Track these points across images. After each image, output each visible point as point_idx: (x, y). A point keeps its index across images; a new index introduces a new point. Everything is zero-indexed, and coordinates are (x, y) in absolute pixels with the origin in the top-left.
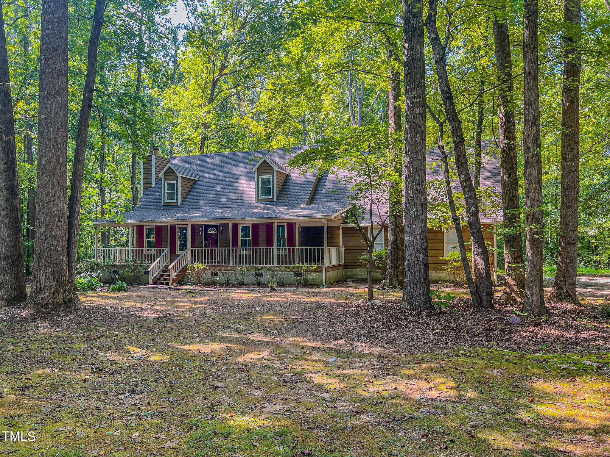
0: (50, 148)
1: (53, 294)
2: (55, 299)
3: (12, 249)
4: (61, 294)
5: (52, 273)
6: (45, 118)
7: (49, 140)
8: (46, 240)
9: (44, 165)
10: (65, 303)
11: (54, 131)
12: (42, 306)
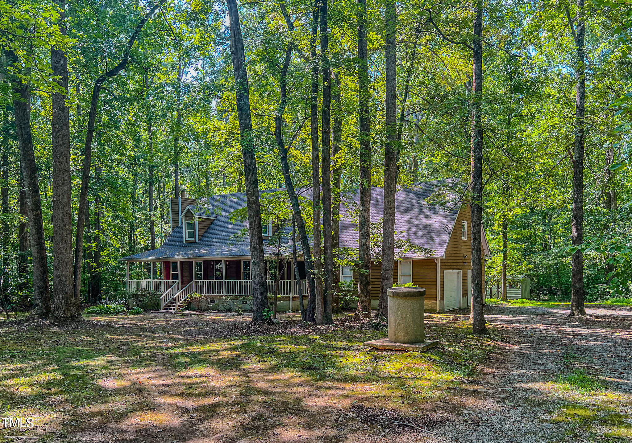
0: (59, 219)
1: (64, 311)
2: (65, 314)
3: (42, 283)
4: (69, 312)
5: (63, 299)
6: (56, 200)
7: (59, 215)
8: (59, 277)
9: (57, 230)
10: (72, 317)
11: (62, 208)
12: (57, 318)
